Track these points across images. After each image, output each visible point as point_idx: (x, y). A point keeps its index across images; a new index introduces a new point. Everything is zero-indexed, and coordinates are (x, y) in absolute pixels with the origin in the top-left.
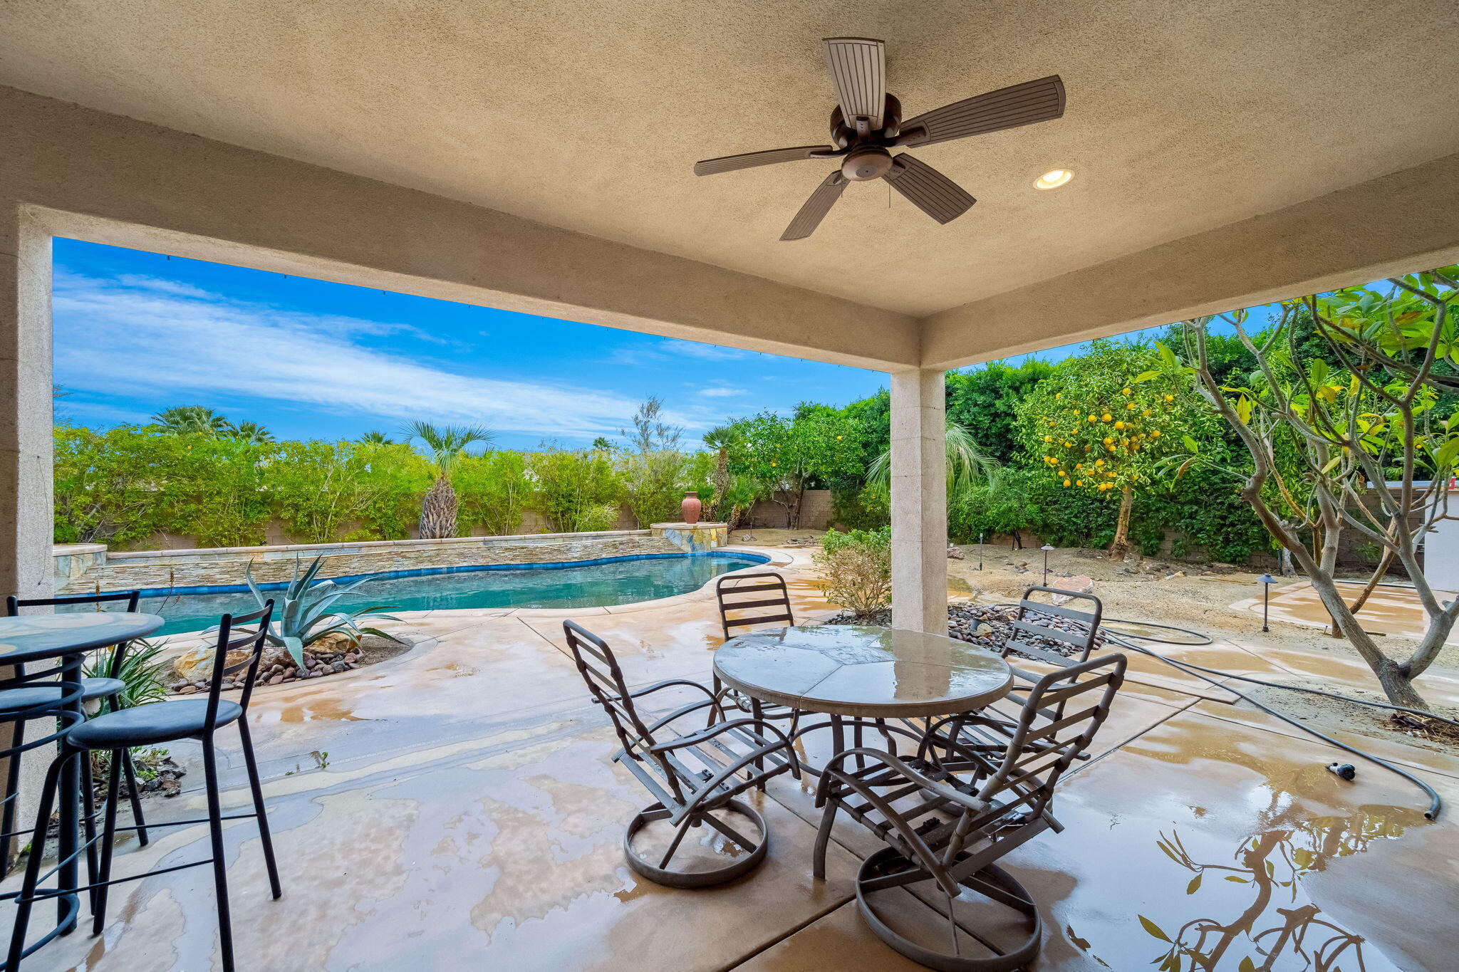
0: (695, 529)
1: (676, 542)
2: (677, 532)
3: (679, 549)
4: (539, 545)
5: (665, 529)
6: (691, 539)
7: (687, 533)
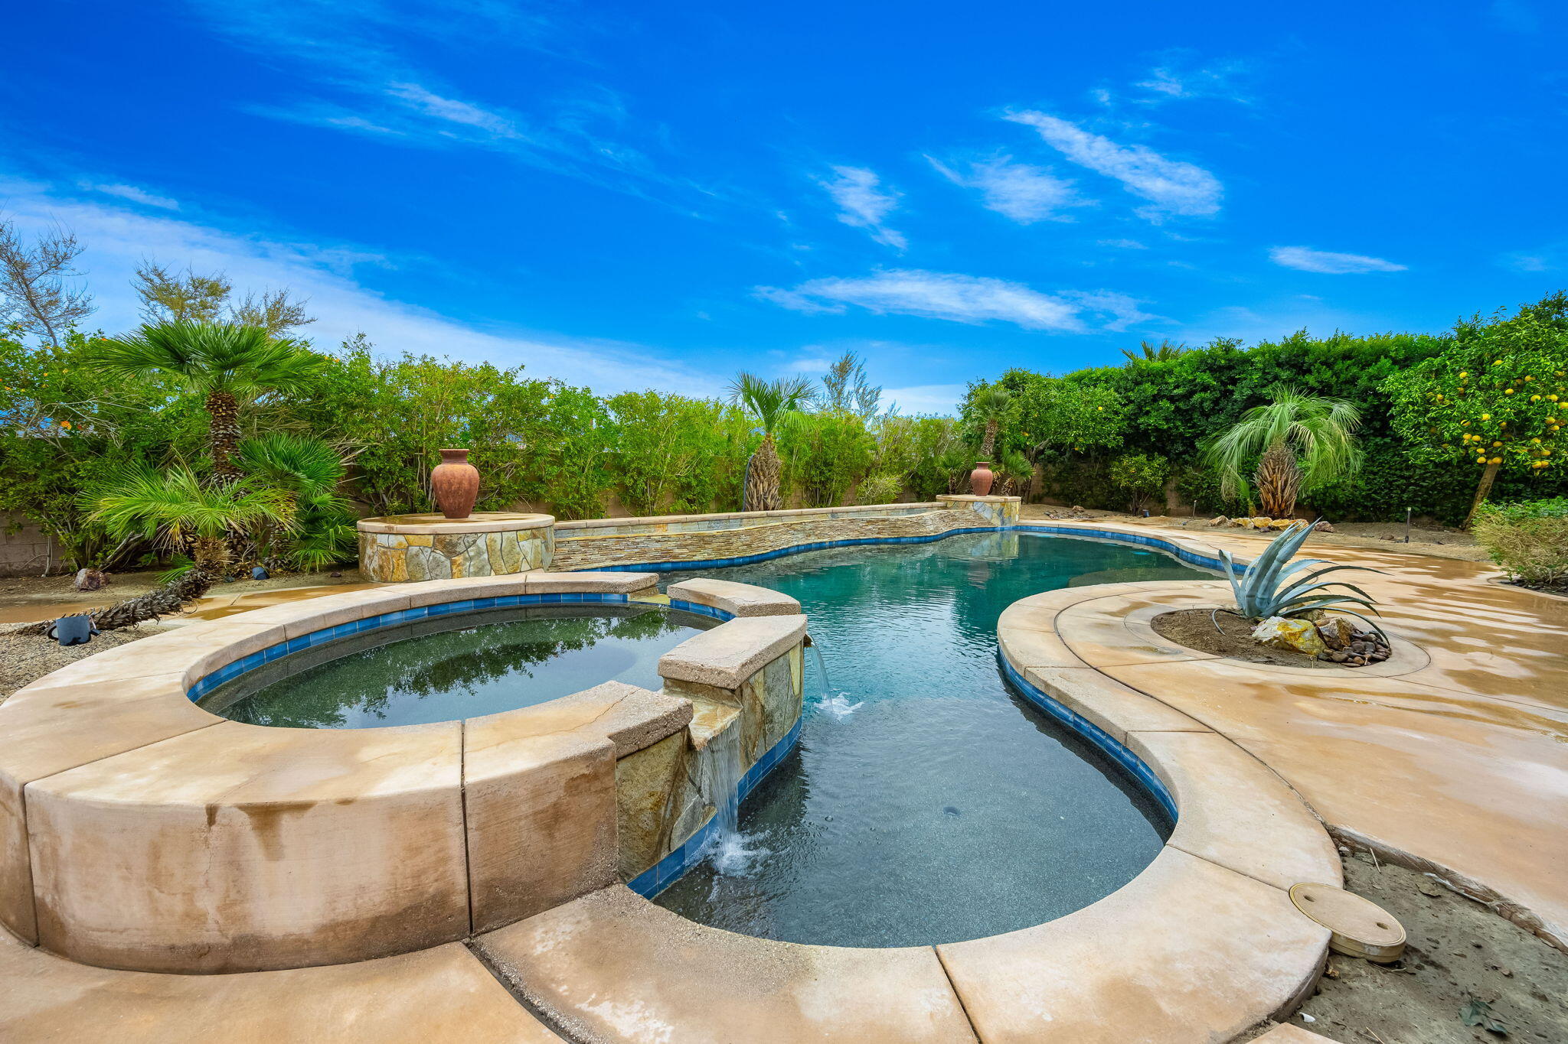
0: (1006, 502)
1: (986, 515)
2: (988, 505)
3: (989, 523)
4: (900, 517)
5: (973, 502)
6: (1001, 512)
7: (997, 506)
